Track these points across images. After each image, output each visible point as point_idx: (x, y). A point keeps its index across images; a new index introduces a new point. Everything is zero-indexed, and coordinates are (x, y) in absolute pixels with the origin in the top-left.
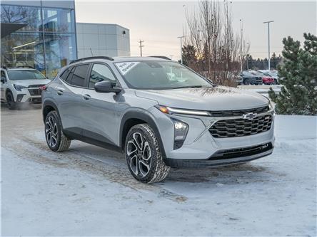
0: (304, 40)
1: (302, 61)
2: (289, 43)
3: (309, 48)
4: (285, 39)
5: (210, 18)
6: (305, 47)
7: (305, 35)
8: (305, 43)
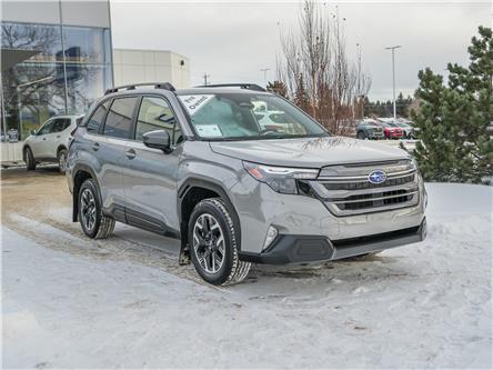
0: (448, 73)
1: (446, 102)
2: (427, 78)
3: (456, 85)
4: (421, 72)
5: (314, 43)
6: (450, 84)
7: (450, 65)
8: (450, 77)
